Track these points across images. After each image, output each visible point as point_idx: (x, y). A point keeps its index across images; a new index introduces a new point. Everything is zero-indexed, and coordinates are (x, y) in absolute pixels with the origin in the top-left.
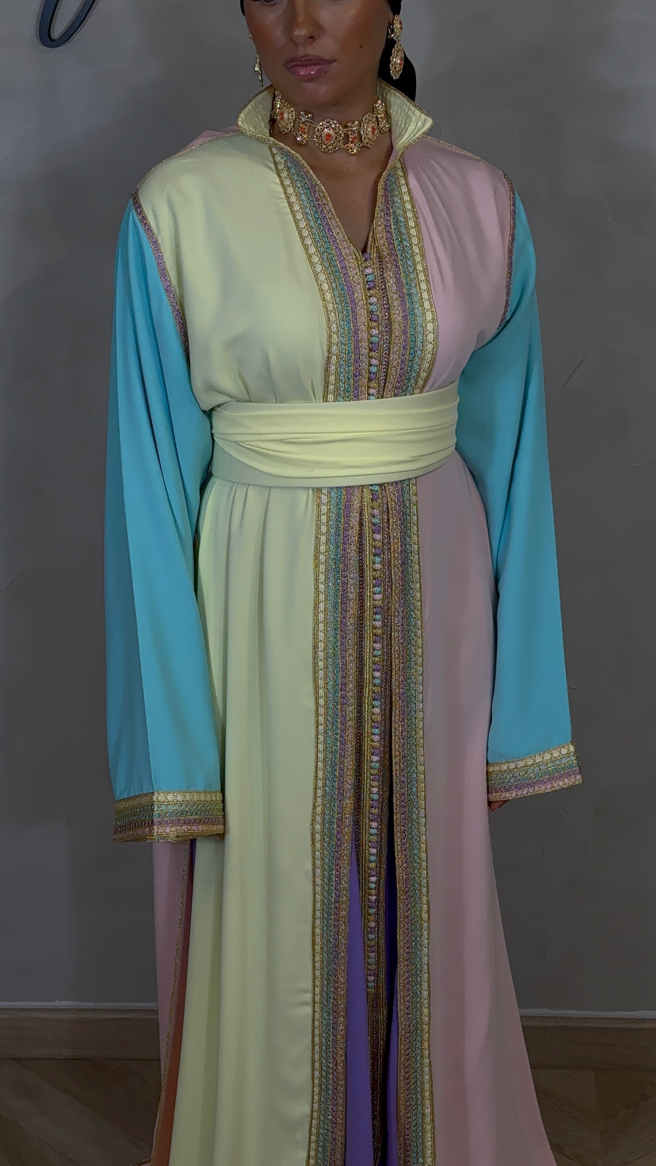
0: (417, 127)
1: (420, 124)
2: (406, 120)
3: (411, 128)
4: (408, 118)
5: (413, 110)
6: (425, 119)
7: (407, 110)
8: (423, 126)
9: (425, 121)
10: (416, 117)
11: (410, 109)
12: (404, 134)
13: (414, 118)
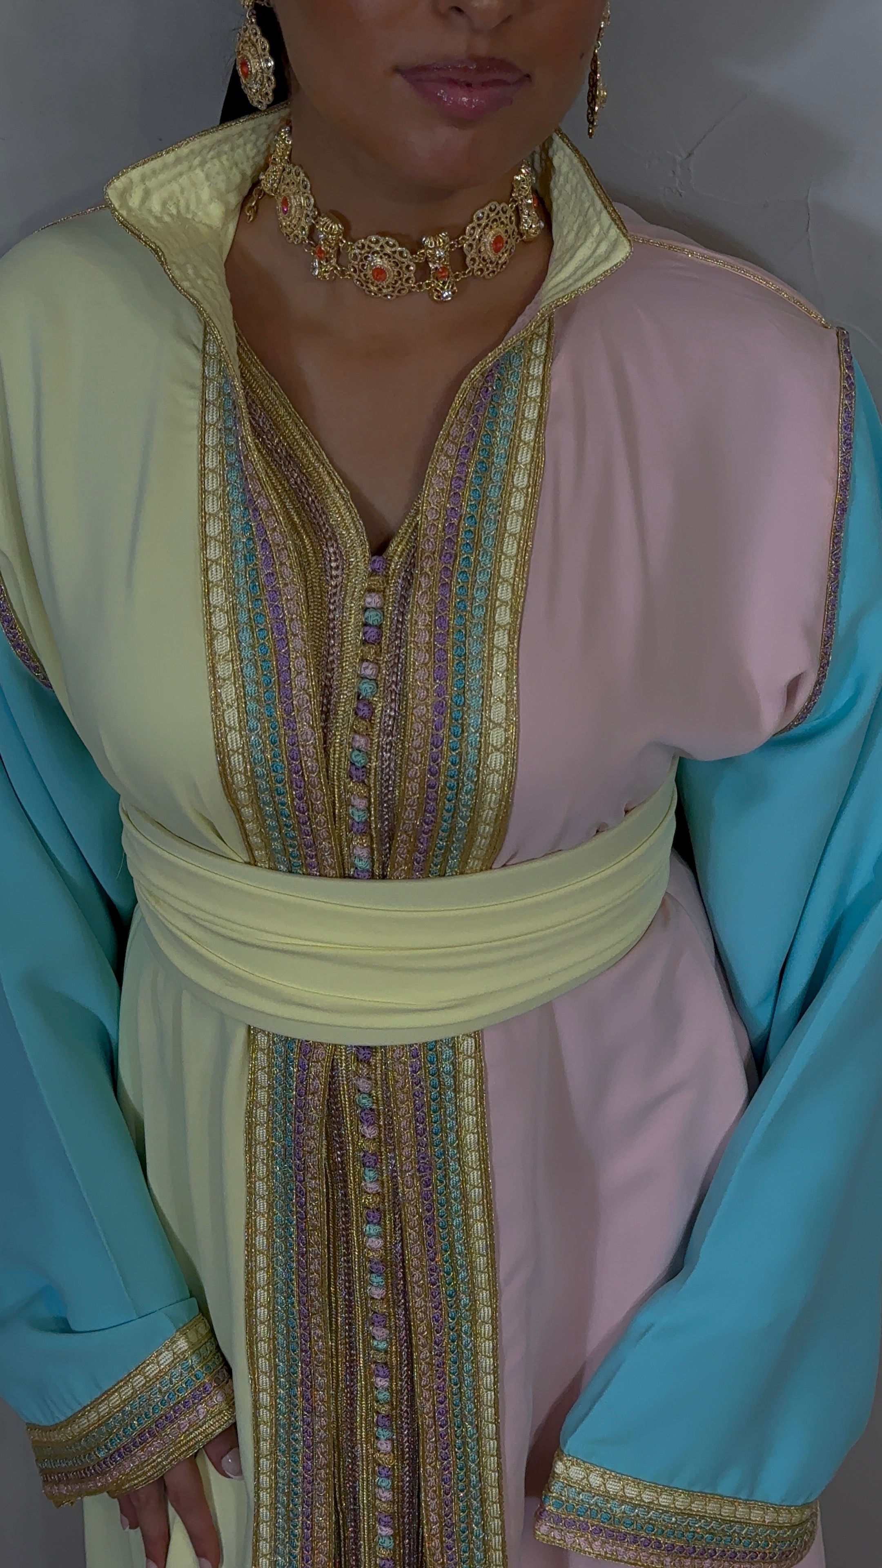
0: (596, 254)
1: (603, 248)
2: (580, 228)
3: (583, 253)
4: (585, 228)
5: (598, 209)
6: (616, 240)
7: (587, 205)
8: (607, 257)
9: (614, 247)
10: (601, 229)
11: (593, 204)
12: (567, 263)
13: (596, 230)
